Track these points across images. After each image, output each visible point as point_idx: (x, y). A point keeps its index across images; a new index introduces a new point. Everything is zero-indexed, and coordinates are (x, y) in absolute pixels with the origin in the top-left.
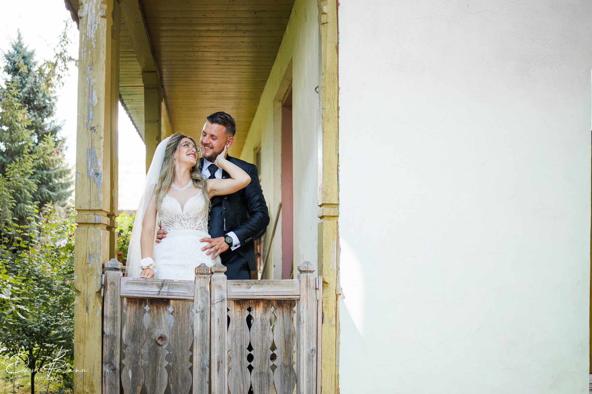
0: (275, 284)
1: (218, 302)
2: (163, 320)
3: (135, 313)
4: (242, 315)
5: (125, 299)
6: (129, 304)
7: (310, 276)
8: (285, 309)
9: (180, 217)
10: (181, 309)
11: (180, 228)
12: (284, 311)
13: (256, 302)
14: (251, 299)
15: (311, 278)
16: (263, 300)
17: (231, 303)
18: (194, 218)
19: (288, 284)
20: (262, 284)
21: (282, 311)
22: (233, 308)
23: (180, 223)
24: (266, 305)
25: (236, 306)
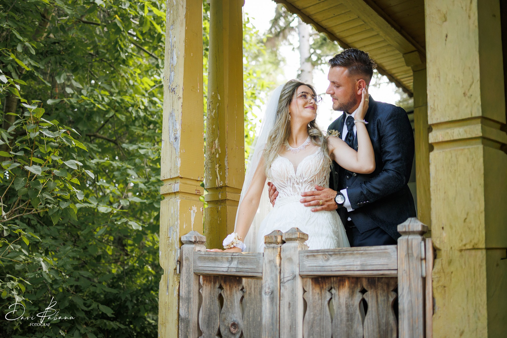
0: (362, 254)
1: (289, 280)
2: (236, 302)
3: (210, 294)
4: (321, 299)
5: (201, 277)
6: (205, 282)
7: (412, 239)
8: (380, 292)
9: (292, 181)
10: (253, 289)
11: (292, 193)
12: (379, 294)
13: (340, 281)
14: (334, 276)
15: (413, 243)
16: (348, 277)
17: (308, 282)
18: (309, 180)
19: (381, 252)
20: (344, 255)
21: (375, 294)
22: (311, 289)
23: (293, 187)
24: (353, 285)
25: (314, 286)
